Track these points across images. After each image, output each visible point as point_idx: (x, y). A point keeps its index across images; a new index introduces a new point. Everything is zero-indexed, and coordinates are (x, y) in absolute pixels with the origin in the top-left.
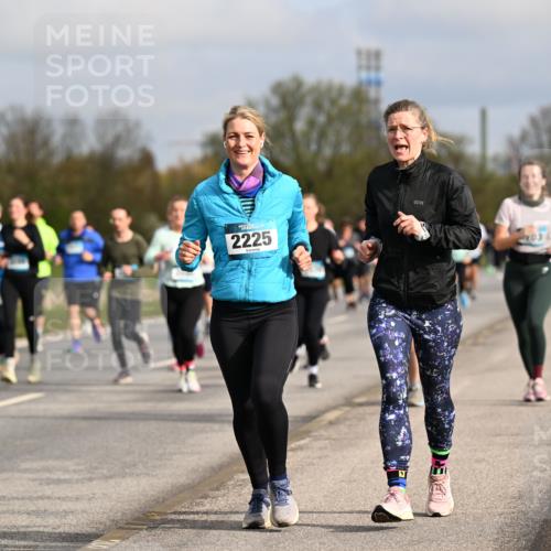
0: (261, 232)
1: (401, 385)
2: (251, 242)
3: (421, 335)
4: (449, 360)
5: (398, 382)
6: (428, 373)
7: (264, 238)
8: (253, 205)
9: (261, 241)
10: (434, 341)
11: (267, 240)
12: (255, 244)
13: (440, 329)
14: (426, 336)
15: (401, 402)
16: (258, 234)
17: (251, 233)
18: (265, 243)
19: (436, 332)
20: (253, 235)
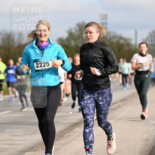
0: (46, 62)
1: (91, 120)
2: (42, 65)
3: (98, 103)
4: (107, 111)
5: (90, 120)
6: (100, 116)
7: (47, 64)
8: (43, 53)
9: (46, 65)
10: (103, 104)
11: (48, 65)
12: (44, 66)
13: (104, 100)
14: (100, 103)
15: (90, 126)
16: (45, 63)
17: (42, 63)
18: (47, 66)
19: (103, 101)
20: (43, 63)
